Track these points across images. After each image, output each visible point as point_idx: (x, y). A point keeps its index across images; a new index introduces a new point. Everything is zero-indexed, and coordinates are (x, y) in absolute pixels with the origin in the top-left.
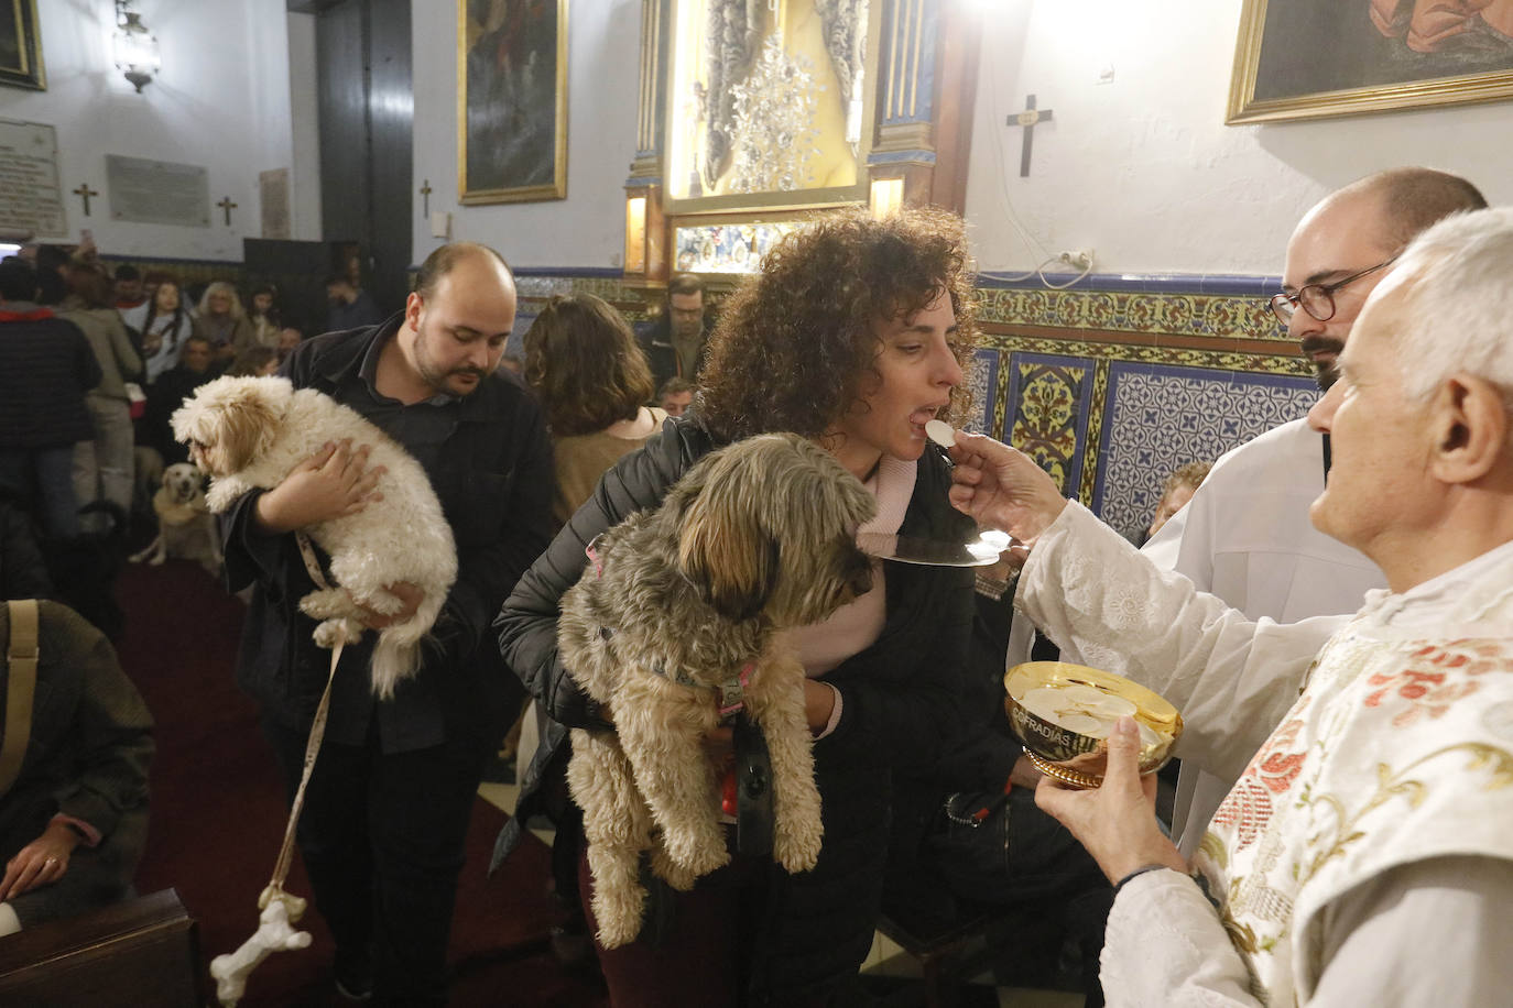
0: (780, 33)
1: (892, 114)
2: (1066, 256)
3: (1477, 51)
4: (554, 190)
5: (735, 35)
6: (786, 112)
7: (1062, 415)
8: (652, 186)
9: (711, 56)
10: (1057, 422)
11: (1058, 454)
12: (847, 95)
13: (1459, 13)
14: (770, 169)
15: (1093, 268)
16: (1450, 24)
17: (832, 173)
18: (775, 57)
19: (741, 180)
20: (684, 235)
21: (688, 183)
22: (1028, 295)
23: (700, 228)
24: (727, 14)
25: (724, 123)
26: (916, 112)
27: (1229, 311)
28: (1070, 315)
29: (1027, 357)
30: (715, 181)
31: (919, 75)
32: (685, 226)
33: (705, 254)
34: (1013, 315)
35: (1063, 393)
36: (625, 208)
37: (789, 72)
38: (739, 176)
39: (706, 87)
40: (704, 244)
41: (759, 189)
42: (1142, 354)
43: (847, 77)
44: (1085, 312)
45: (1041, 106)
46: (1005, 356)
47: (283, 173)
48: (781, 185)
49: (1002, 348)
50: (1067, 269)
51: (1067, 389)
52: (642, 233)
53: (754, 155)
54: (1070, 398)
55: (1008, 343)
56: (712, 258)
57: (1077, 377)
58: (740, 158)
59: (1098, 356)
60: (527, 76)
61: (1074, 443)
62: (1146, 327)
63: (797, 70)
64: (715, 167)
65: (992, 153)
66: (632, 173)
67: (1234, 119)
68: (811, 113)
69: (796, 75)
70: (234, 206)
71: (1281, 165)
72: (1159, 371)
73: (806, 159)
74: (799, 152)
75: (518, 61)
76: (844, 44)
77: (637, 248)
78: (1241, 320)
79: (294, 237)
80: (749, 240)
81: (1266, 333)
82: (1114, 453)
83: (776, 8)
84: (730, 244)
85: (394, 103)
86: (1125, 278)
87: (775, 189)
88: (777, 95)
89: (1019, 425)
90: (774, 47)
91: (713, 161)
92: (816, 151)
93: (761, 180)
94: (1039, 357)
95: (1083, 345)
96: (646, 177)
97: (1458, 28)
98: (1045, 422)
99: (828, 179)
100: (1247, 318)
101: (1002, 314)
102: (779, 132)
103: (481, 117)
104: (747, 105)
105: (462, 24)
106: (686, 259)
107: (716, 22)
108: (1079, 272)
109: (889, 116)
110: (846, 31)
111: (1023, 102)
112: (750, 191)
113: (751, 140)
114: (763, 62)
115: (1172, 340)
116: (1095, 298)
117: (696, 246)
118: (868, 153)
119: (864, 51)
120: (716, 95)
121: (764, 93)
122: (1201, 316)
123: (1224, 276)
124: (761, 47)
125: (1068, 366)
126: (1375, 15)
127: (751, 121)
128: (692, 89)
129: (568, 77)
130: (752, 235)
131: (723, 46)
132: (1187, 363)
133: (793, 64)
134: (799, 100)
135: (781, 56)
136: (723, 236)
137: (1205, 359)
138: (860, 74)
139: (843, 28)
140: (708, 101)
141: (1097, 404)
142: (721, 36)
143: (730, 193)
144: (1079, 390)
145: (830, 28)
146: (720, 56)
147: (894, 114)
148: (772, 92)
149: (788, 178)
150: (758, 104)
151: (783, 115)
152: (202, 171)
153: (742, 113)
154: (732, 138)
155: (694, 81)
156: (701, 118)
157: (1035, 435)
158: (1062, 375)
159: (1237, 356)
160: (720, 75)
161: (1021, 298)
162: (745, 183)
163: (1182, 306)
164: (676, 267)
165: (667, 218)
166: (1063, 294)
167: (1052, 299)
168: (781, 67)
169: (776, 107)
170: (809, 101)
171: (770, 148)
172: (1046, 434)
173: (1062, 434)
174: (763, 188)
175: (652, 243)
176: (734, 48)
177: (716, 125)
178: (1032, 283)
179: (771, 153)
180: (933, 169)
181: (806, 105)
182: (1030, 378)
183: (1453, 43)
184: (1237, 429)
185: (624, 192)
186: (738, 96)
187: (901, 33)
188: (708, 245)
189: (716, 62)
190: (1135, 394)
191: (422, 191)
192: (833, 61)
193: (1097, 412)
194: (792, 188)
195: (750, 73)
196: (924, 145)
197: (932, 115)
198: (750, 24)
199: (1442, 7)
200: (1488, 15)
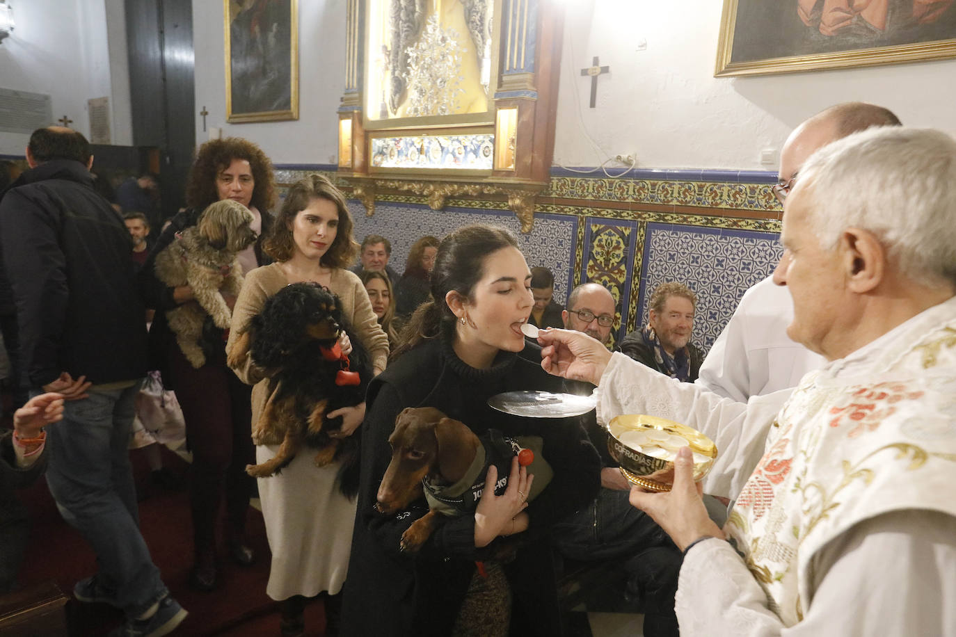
0: (437, 14)
1: (510, 68)
2: (619, 158)
4: (291, 113)
5: (408, 16)
6: (442, 65)
7: (618, 256)
8: (356, 111)
9: (393, 29)
10: (614, 261)
11: (615, 281)
12: (481, 55)
13: (849, 13)
14: (432, 102)
15: (636, 164)
16: (843, 20)
17: (472, 104)
18: (434, 30)
19: (413, 108)
20: (376, 143)
21: (379, 110)
22: (596, 182)
23: (387, 139)
25: (402, 71)
26: (525, 66)
27: (718, 191)
28: (622, 194)
29: (596, 220)
30: (397, 109)
31: (526, 43)
32: (378, 137)
33: (391, 156)
34: (586, 194)
35: (618, 242)
36: (338, 125)
37: (444, 40)
38: (412, 105)
39: (389, 49)
40: (389, 150)
41: (425, 114)
42: (666, 218)
43: (480, 44)
44: (631, 192)
45: (602, 64)
46: (582, 219)
47: (105, 100)
48: (439, 111)
49: (580, 215)
50: (619, 165)
51: (620, 240)
52: (349, 142)
53: (421, 92)
54: (622, 246)
55: (583, 211)
56: (395, 158)
57: (627, 232)
58: (412, 94)
59: (639, 219)
60: (272, 40)
61: (625, 273)
62: (668, 201)
63: (449, 38)
64: (396, 99)
65: (572, 92)
66: (342, 103)
67: (720, 74)
68: (457, 66)
69: (448, 42)
70: (70, 122)
71: (747, 102)
72: (677, 228)
73: (455, 95)
74: (451, 90)
75: (265, 29)
76: (479, 23)
77: (347, 152)
78: (725, 197)
79: (113, 143)
80: (419, 147)
81: (740, 205)
82: (650, 279)
84: (407, 149)
85: (180, 55)
86: (654, 171)
87: (435, 114)
88: (436, 54)
89: (591, 263)
90: (433, 24)
91: (395, 95)
92: (461, 90)
93: (426, 109)
94: (603, 220)
95: (630, 212)
96: (351, 106)
97: (848, 22)
98: (607, 261)
99: (469, 108)
100: (729, 196)
101: (580, 193)
102: (438, 78)
103: (241, 66)
104: (417, 60)
106: (378, 159)
107: (396, 7)
108: (627, 167)
109: (507, 69)
110: (479, 15)
111: (591, 60)
112: (420, 116)
113: (420, 82)
114: (427, 33)
115: (684, 209)
116: (637, 183)
117: (384, 150)
118: (495, 92)
119: (491, 27)
120: (397, 53)
121: (428, 54)
122: (701, 195)
123: (715, 170)
124: (425, 23)
125: (621, 225)
126: (801, 13)
127: (419, 70)
128: (381, 48)
130: (421, 144)
131: (401, 22)
132: (693, 224)
133: (446, 35)
134: (450, 58)
135: (438, 29)
136: (402, 144)
137: (704, 221)
138: (489, 42)
139: (477, 12)
140: (391, 57)
141: (639, 249)
142: (399, 15)
143: (406, 117)
144: (628, 240)
145: (469, 13)
146: (399, 28)
147: (511, 67)
148: (433, 52)
149: (443, 107)
150: (424, 60)
151: (440, 67)
152: (46, 98)
153: (413, 65)
154: (407, 81)
155: (382, 44)
156: (387, 69)
157: (601, 269)
158: (617, 231)
159: (723, 219)
160: (399, 41)
161: (591, 183)
162: (416, 110)
163: (690, 188)
164: (372, 164)
165: (366, 133)
166: (617, 181)
167: (611, 184)
168: (439, 36)
169: (436, 62)
170: (456, 59)
171: (432, 88)
172: (608, 268)
173: (618, 268)
174: (428, 113)
175: (356, 148)
176: (407, 24)
177: (397, 73)
178: (598, 174)
179: (432, 91)
180: (536, 102)
181: (454, 61)
182: (598, 233)
183: (846, 31)
184: (724, 263)
185: (338, 116)
186: (411, 54)
187: (514, 16)
188: (392, 150)
189: (396, 32)
190: (662, 243)
191: (202, 113)
192: (471, 33)
193: (639, 254)
194: (446, 114)
195: (418, 40)
196: (530, 87)
197: (535, 68)
198: (417, 9)
199: (839, 9)
200: (865, 14)
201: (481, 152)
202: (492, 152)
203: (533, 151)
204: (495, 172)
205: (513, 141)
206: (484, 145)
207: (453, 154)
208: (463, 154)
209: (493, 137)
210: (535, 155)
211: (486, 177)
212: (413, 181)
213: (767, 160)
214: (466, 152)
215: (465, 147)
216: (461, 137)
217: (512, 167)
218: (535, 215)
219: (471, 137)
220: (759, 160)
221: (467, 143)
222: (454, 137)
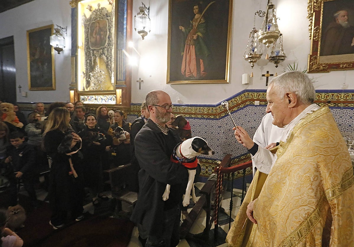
0: (98, 65)
3: (193, 78)
4: (53, 88)
5: (90, 65)
8: (75, 89)
9: (86, 68)
12: (111, 76)
13: (190, 73)
14: (98, 87)
16: (190, 75)
19: (92, 88)
20: (82, 97)
21: (82, 88)
23: (85, 96)
24: (88, 61)
25: (89, 79)
26: (123, 79)
30: (87, 88)
31: (123, 74)
32: (82, 96)
36: (69, 92)
37: (101, 72)
38: (92, 87)
39: (85, 72)
41: (96, 90)
43: (111, 73)
45: (142, 80)
52: (73, 97)
53: (95, 84)
56: (88, 101)
58: (92, 85)
60: (45, 67)
64: (87, 85)
65: (135, 86)
66: (70, 86)
67: (167, 83)
68: (105, 78)
69: (102, 72)
71: (174, 89)
75: (43, 64)
76: (110, 68)
77: (72, 99)
83: (97, 61)
84: (91, 99)
87: (99, 90)
88: (98, 75)
90: (97, 67)
92: (106, 84)
93: (96, 88)
96: (74, 86)
99: (108, 89)
102: (99, 81)
104: (93, 76)
105: (28, 56)
106: (83, 101)
107: (86, 62)
111: (139, 79)
113: (94, 82)
114: (95, 70)
117: (84, 99)
118: (115, 85)
119: (113, 69)
120: (87, 74)
124: (95, 67)
126: (182, 72)
127: (94, 79)
128: (82, 73)
129: (55, 68)
130: (95, 97)
131: (88, 66)
133: (101, 70)
134: (102, 76)
135: (99, 69)
136: (89, 97)
138: (113, 73)
139: (109, 66)
140: (85, 75)
142: (87, 64)
143: (90, 90)
145: (107, 65)
147: (119, 79)
148: (97, 74)
149: (101, 88)
150: (95, 76)
151: (100, 78)
154: (90, 81)
155: (82, 71)
156: (84, 78)
160: (87, 71)
162: (93, 89)
165: (78, 94)
168: (99, 71)
169: (98, 77)
170: (104, 76)
171: (98, 83)
175: (75, 98)
176: (90, 67)
177: (87, 79)
179: (98, 84)
180: (126, 88)
181: (104, 77)
183: (190, 77)
185: (69, 90)
186: (91, 74)
187: (119, 67)
188: (87, 99)
191: (19, 87)
192: (108, 71)
195: (93, 71)
196: (124, 84)
197: (125, 80)
198: (93, 63)
199: (188, 72)
200: (193, 74)
201: (112, 99)
202: (115, 100)
203: (126, 99)
204: (116, 105)
205: (121, 97)
206: (113, 98)
207: (105, 100)
208: (107, 100)
209: (115, 96)
210: (127, 100)
211: (114, 106)
212: (93, 107)
213: (179, 101)
214: (108, 100)
215: (108, 98)
216: (107, 96)
217: (121, 103)
218: (128, 115)
219: (109, 96)
220: (177, 101)
221: (108, 97)
222: (105, 96)
